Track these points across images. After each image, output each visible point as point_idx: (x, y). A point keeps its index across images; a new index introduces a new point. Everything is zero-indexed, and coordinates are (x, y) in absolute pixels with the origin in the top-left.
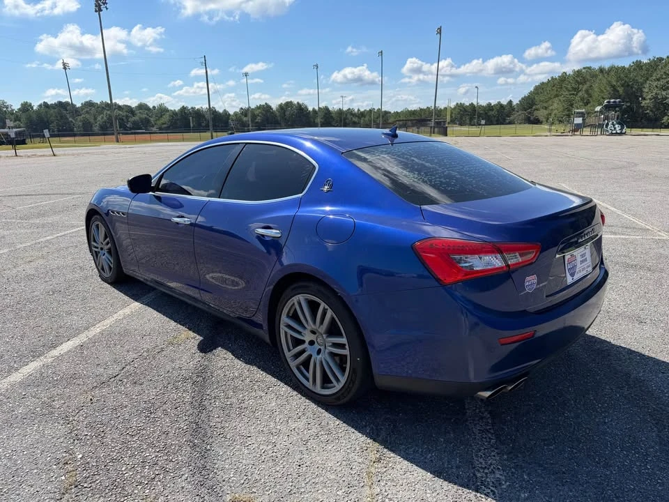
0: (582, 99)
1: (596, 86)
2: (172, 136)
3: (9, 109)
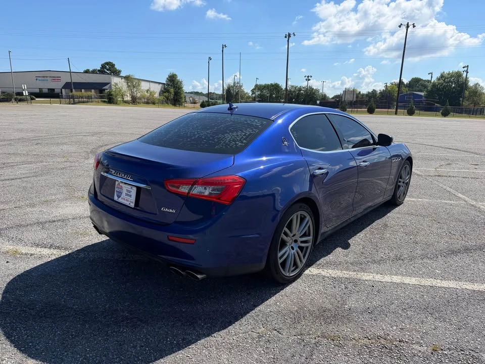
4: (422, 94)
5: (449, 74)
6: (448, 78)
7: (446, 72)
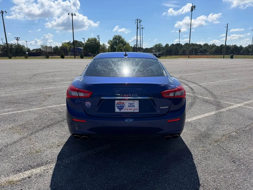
2: (215, 56)
3: (162, 46)
4: (82, 48)
5: (91, 39)
6: (91, 41)
7: (90, 38)
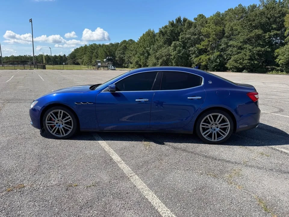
0: (95, 56)
1: (99, 51)
